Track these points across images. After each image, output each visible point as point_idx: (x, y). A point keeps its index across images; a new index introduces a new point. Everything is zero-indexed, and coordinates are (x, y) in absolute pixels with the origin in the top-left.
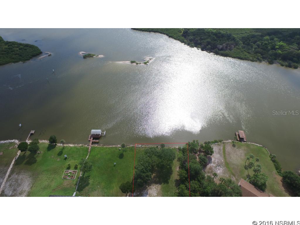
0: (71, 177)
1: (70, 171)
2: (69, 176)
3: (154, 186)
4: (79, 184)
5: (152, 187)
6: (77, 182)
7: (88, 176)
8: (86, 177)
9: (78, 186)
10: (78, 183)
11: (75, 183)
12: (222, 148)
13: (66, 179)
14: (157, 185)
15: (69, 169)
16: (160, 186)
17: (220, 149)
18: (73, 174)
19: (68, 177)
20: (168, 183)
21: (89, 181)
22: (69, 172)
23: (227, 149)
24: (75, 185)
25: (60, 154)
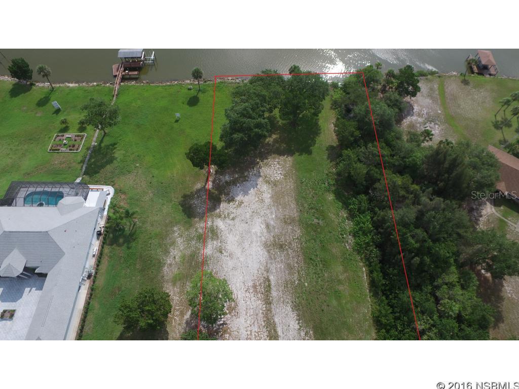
0: (71, 148)
1: (67, 135)
2: (65, 145)
3: (277, 160)
4: (89, 160)
5: (270, 160)
6: (85, 158)
7: (111, 145)
8: (107, 147)
9: (87, 164)
10: (87, 159)
11: (79, 158)
12: (436, 86)
13: (58, 153)
14: (282, 158)
15: (64, 133)
16: (290, 158)
17: (431, 89)
18: (75, 140)
19: (62, 148)
20: (309, 153)
21: (114, 153)
22: (64, 138)
23: (448, 87)
24: (79, 163)
25: (43, 102)
